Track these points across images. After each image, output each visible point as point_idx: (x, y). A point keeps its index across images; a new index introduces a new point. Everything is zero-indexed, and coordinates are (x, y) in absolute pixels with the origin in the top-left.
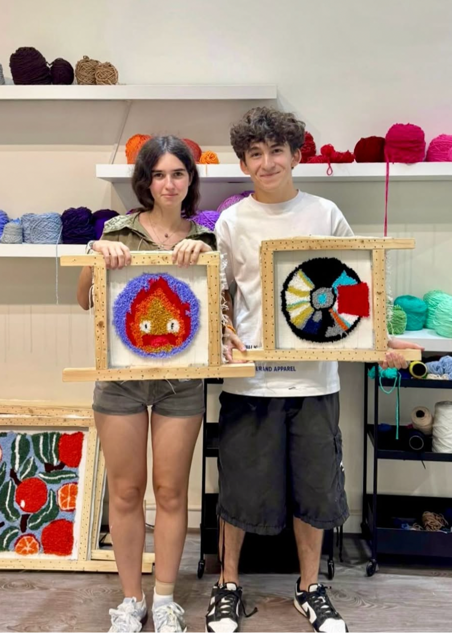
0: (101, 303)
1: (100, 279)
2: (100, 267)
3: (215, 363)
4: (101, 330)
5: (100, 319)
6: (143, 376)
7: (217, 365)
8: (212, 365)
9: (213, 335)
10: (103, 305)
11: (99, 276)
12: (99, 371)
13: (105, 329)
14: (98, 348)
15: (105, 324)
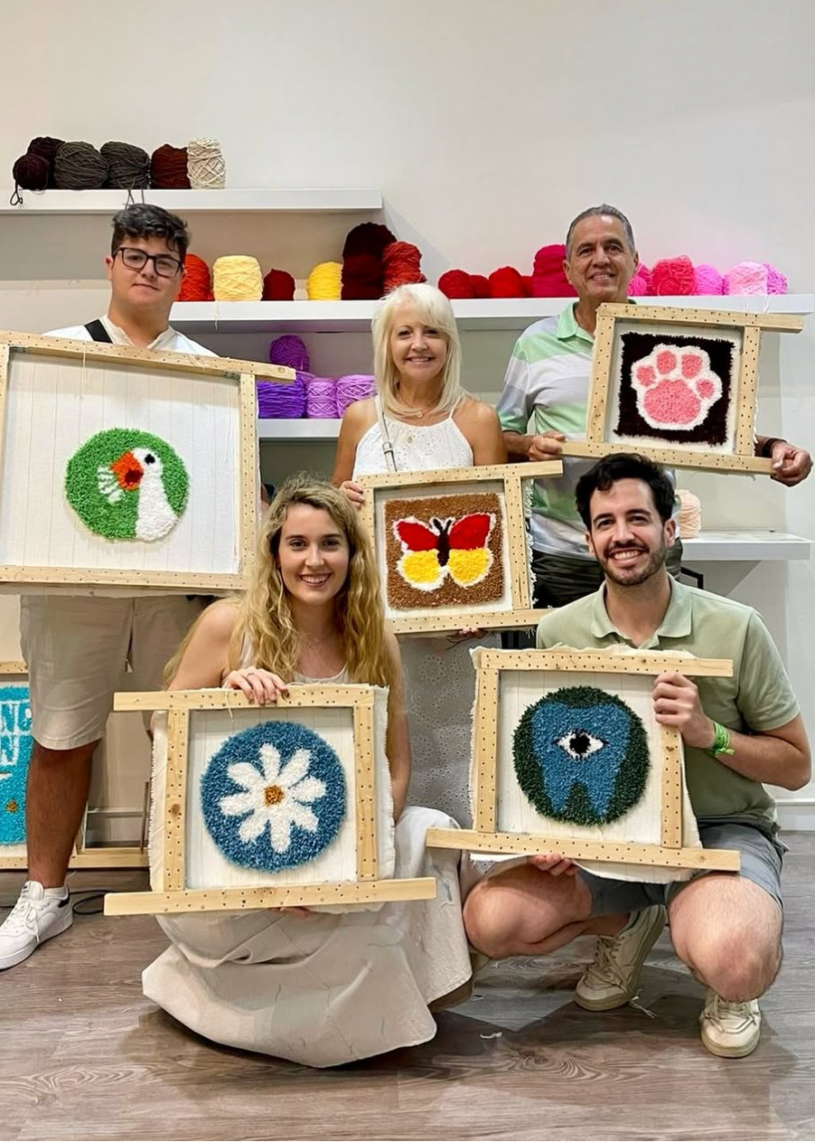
0: (177, 772)
1: (177, 731)
2: (179, 711)
3: (368, 876)
4: (175, 821)
5: (174, 799)
6: (244, 902)
7: (373, 878)
8: (364, 879)
9: (365, 825)
10: (180, 777)
11: (177, 726)
12: (168, 894)
13: (182, 817)
14: (168, 852)
15: (182, 810)
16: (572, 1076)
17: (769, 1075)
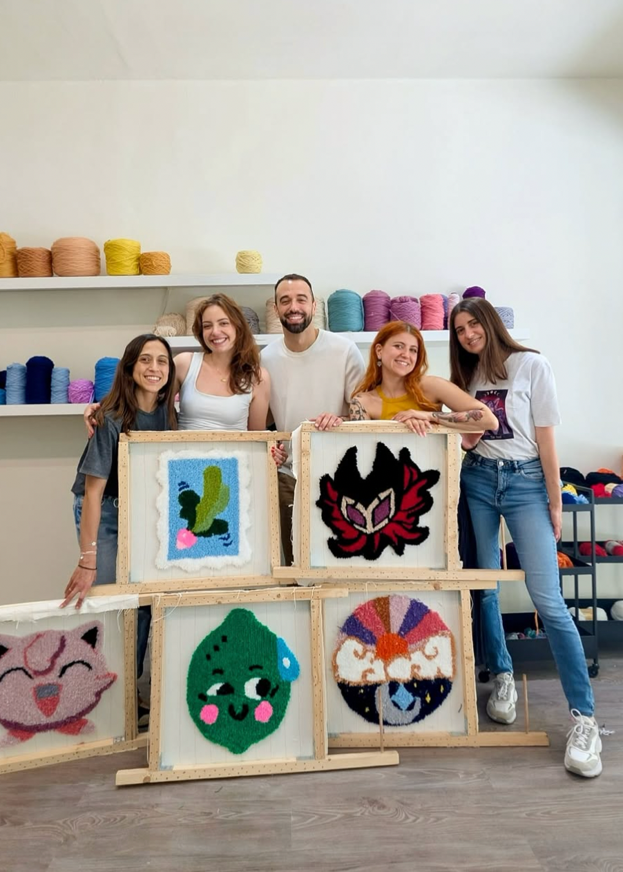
16: (400, 820)
17: (525, 818)
